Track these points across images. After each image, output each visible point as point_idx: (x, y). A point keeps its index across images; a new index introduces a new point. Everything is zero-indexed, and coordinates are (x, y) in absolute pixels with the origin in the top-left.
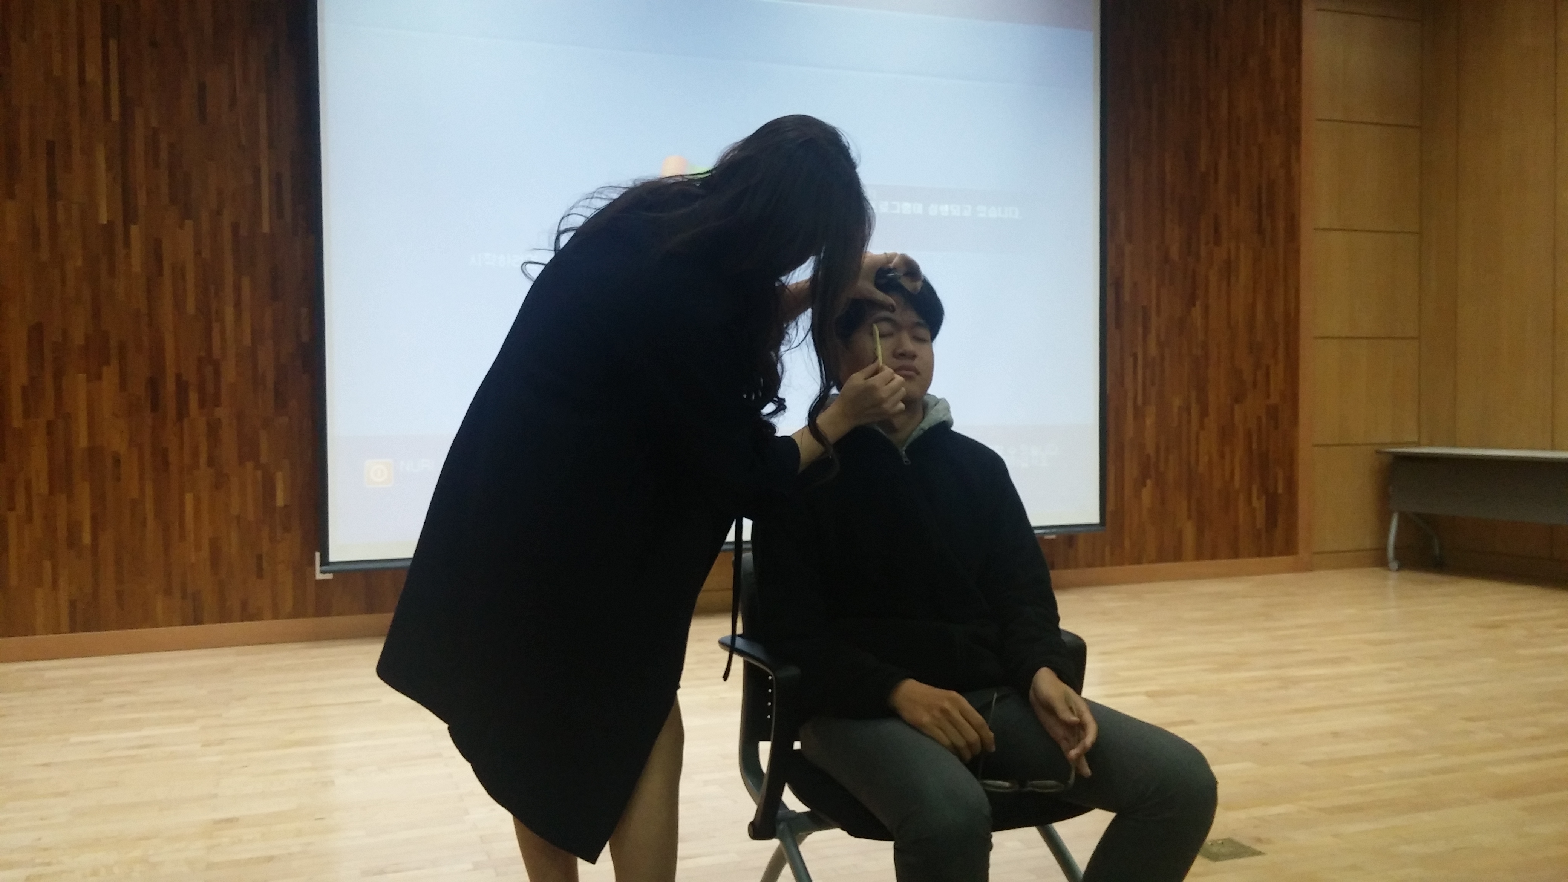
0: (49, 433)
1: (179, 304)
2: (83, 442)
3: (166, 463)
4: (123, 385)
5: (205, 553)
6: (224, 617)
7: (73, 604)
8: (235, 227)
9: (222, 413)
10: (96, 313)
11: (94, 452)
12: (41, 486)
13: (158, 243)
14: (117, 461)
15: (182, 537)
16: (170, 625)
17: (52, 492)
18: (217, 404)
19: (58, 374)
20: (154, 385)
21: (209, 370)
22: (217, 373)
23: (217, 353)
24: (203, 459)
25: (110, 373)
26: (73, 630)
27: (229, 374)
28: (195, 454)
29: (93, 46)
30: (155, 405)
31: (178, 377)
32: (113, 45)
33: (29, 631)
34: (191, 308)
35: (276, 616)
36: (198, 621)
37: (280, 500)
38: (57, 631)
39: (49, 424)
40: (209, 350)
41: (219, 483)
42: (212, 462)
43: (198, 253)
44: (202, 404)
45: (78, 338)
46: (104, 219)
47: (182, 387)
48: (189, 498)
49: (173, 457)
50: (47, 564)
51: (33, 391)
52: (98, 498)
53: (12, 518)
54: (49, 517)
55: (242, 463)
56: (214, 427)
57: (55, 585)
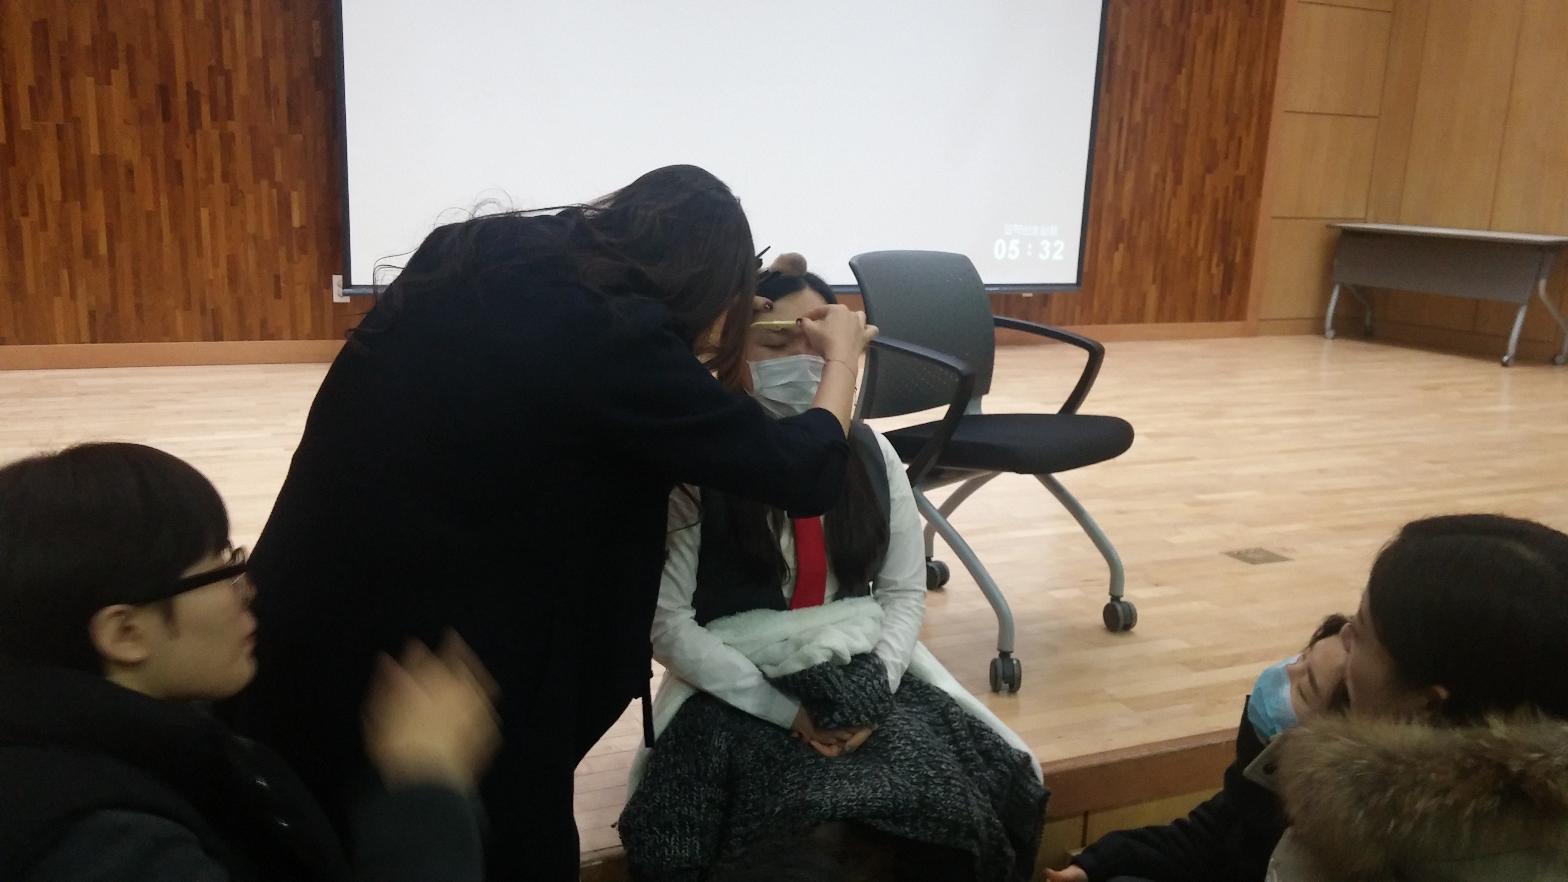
0: (59, 137)
1: (187, 7)
2: (94, 149)
3: (180, 177)
4: (133, 91)
5: (223, 270)
6: (244, 335)
7: (92, 315)
9: (234, 126)
10: (102, 13)
11: (106, 161)
12: (55, 193)
14: (130, 172)
15: (200, 253)
16: (190, 339)
17: (65, 199)
18: (230, 116)
19: (66, 76)
20: (165, 92)
21: (220, 81)
22: (229, 84)
23: (228, 64)
24: (217, 174)
25: (119, 76)
26: (94, 340)
27: (241, 86)
28: (209, 168)
30: (167, 116)
31: (189, 85)
33: (50, 339)
34: (200, 13)
35: (295, 337)
36: (218, 337)
37: (296, 222)
38: (78, 341)
39: (59, 128)
40: (220, 61)
41: (235, 199)
42: (226, 177)
44: (214, 117)
45: (85, 39)
47: (193, 96)
48: (204, 213)
49: (187, 170)
50: (65, 273)
51: (40, 92)
52: (113, 206)
53: (26, 224)
54: (64, 226)
55: (257, 180)
56: (227, 141)
57: (73, 295)
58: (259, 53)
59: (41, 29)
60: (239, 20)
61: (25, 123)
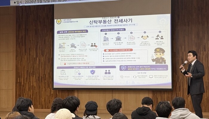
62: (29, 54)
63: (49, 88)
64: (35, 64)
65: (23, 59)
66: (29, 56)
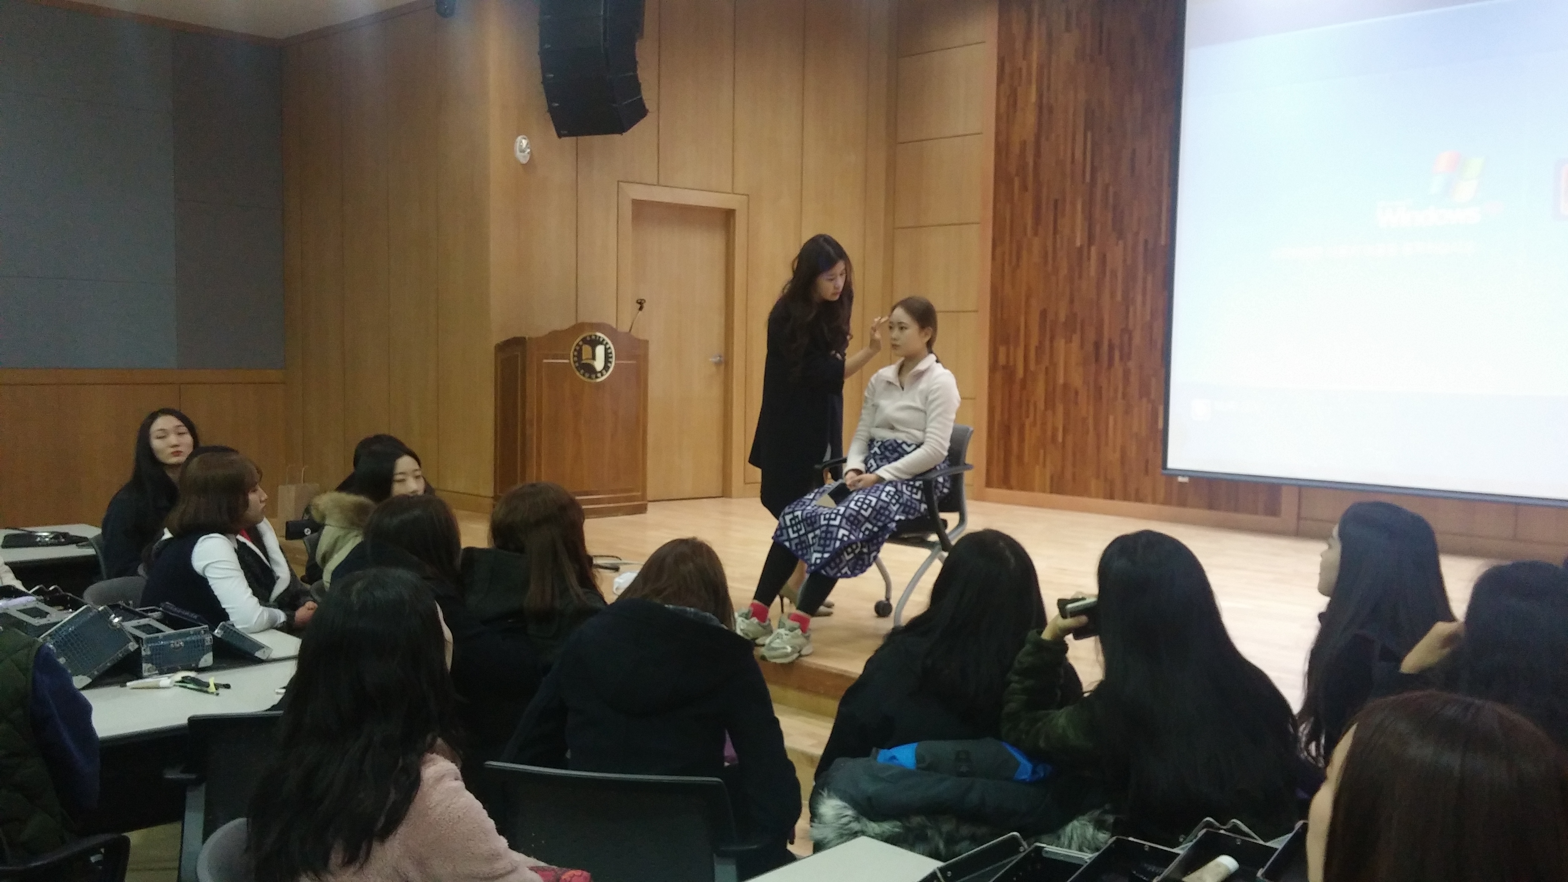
0: (1047, 373)
1: (1113, 295)
2: (1061, 381)
3: (1101, 396)
4: (1082, 346)
5: (1117, 455)
6: (1126, 498)
7: (1052, 478)
8: (1146, 242)
9: (1131, 364)
10: (1072, 301)
11: (1066, 386)
12: (1041, 405)
13: (1104, 256)
14: (1077, 393)
15: (1107, 444)
16: (1097, 496)
17: (1046, 409)
18: (1129, 359)
19: (1052, 339)
20: (1097, 345)
21: (1126, 337)
22: (1130, 339)
23: (1131, 327)
24: (1120, 395)
25: (1076, 338)
26: (1051, 492)
27: (1137, 340)
28: (1116, 391)
29: (1079, 138)
30: (1097, 360)
31: (1110, 340)
32: (1089, 135)
33: (1031, 489)
34: (1119, 297)
35: (1154, 502)
36: (1112, 497)
38: (1044, 492)
39: (1047, 368)
40: (1127, 324)
41: (1127, 411)
42: (1124, 396)
43: (1125, 261)
44: (1121, 358)
45: (1062, 318)
46: (1078, 244)
47: (1111, 347)
48: (1111, 419)
49: (1104, 391)
50: (1042, 452)
51: (1040, 348)
52: (1067, 414)
53: (1028, 423)
54: (1044, 424)
55: (1141, 397)
56: (1126, 374)
57: (1044, 466)
58: (1148, 318)
59: (1044, 313)
60: (1139, 298)
61: (1032, 366)
62: (1055, 232)
63: (1144, 400)
64: (1080, 277)
65: (1024, 253)
66: (1055, 238)
